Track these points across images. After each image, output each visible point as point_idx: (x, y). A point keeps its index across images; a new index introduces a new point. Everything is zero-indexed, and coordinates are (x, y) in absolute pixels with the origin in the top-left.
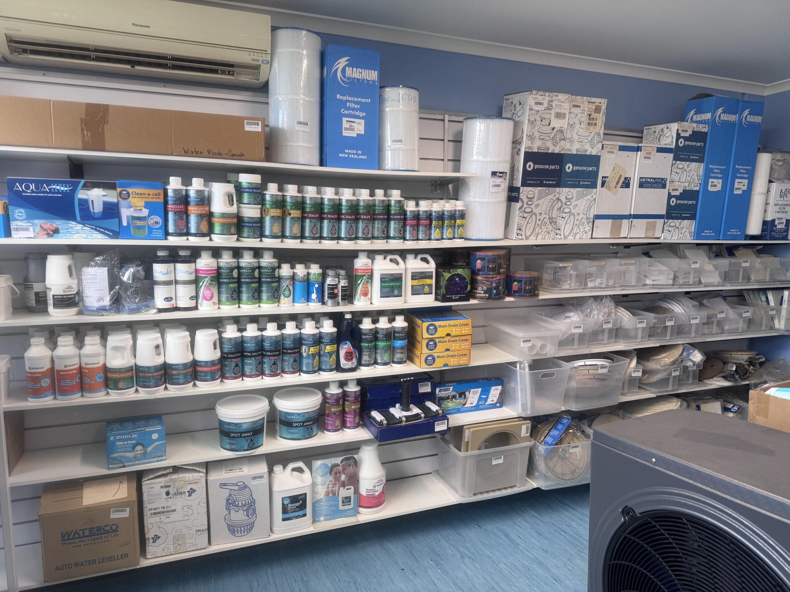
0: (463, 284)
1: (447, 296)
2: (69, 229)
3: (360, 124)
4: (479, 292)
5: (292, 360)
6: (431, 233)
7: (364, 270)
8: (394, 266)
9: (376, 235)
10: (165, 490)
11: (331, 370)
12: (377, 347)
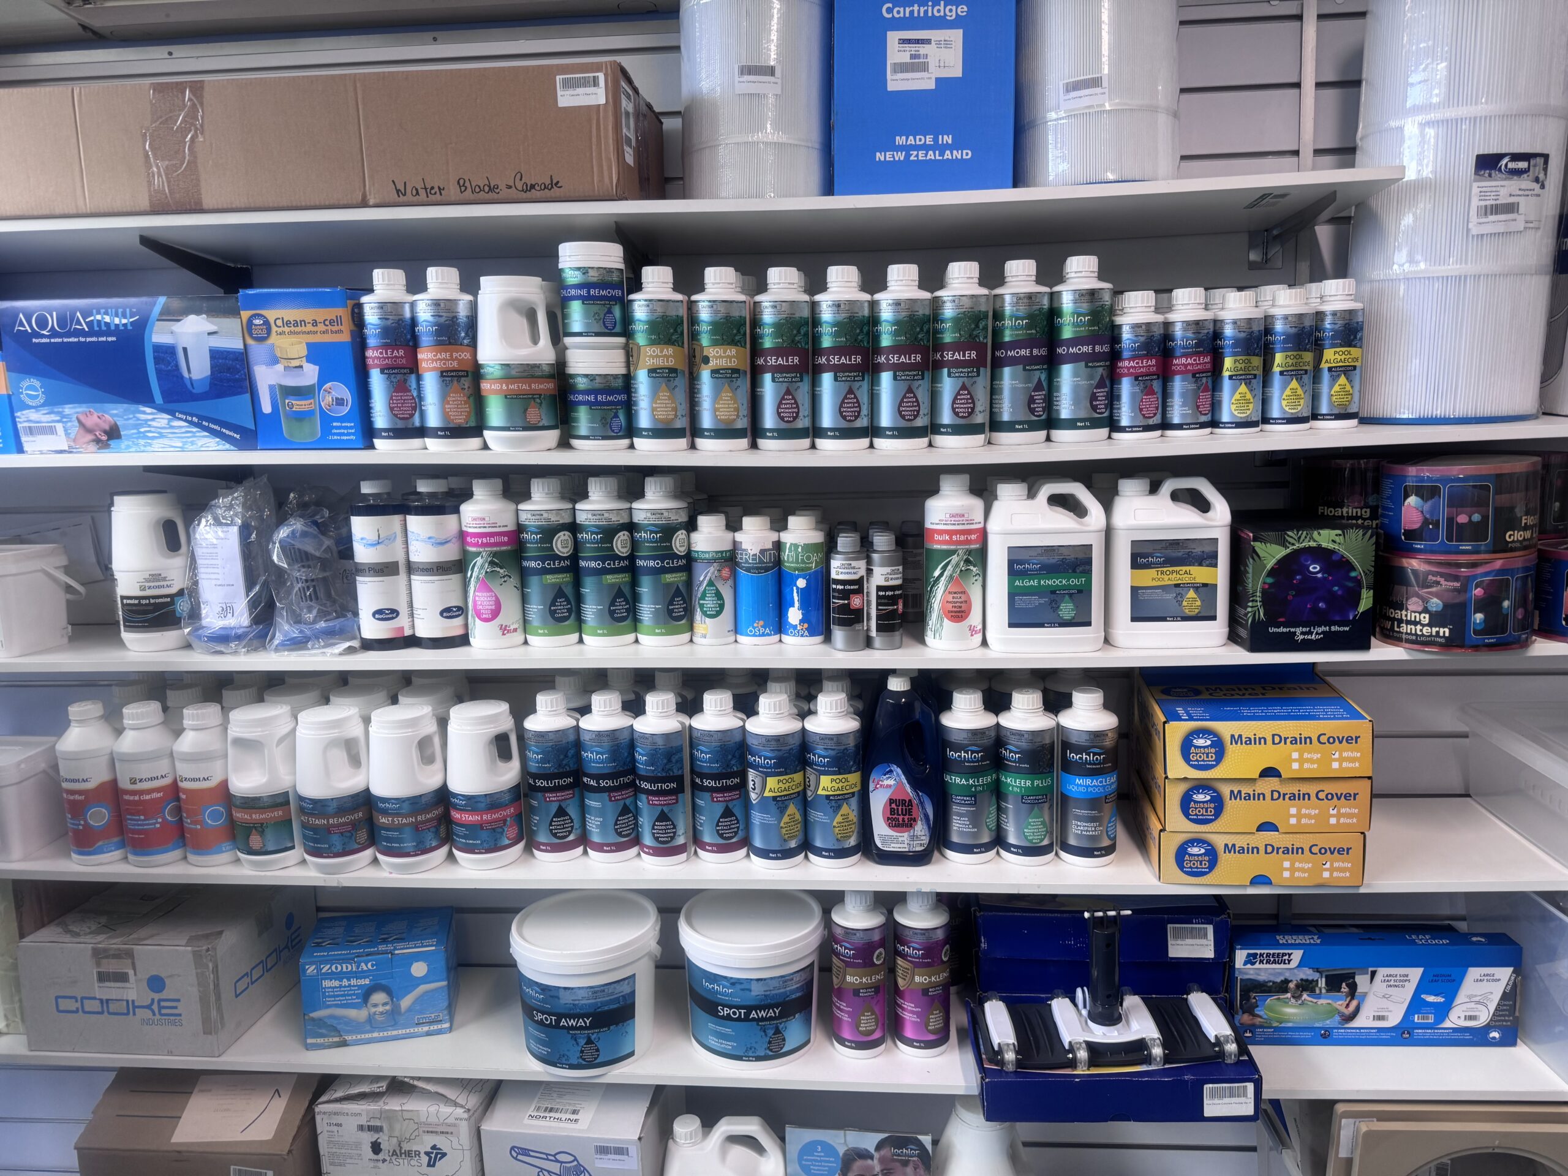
0: (1341, 586)
1: (1272, 630)
2: (141, 426)
3: (947, 44)
4: (1412, 616)
5: (719, 809)
6: (1220, 403)
7: (951, 533)
8: (1062, 520)
9: (1006, 417)
10: (373, 1137)
11: (840, 853)
12: (1003, 790)
